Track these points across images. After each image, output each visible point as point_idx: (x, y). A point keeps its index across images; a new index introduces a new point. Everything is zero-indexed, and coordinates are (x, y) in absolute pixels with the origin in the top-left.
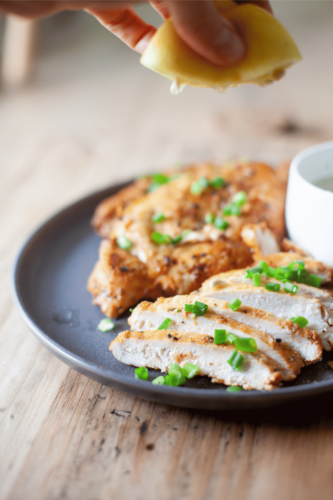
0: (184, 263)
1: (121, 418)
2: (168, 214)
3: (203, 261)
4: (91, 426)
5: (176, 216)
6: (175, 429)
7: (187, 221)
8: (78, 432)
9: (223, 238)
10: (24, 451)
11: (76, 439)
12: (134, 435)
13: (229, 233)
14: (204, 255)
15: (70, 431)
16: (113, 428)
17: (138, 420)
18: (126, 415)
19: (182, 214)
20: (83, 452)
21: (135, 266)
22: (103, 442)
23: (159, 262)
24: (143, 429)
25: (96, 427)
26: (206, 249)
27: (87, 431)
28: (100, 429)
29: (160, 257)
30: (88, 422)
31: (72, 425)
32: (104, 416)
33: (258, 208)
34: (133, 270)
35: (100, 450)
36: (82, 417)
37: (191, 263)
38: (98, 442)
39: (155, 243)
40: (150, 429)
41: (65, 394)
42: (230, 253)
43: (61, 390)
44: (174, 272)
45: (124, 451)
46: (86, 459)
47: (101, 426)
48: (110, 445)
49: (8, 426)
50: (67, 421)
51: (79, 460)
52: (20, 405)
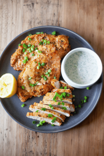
0: (38, 92)
2: (32, 77)
3: (42, 91)
4: (26, 132)
5: (34, 77)
7: (37, 78)
8: (24, 134)
9: (46, 83)
10: (15, 140)
11: (24, 136)
12: (35, 134)
13: (47, 82)
14: (42, 89)
15: (22, 134)
16: (30, 133)
19: (35, 76)
20: (26, 139)
21: (27, 94)
22: (29, 136)
23: (32, 92)
24: (36, 132)
25: (27, 132)
26: (43, 87)
27: (26, 134)
28: (28, 133)
29: (32, 91)
30: (25, 131)
33: (54, 72)
34: (27, 95)
35: (29, 138)
36: (24, 130)
37: (40, 92)
38: (28, 137)
39: (30, 86)
42: (48, 87)
44: (36, 94)
45: (34, 138)
46: (27, 141)
47: (28, 132)
48: (31, 137)
49: (10, 134)
50: (21, 131)
51: (26, 142)
52: (10, 127)
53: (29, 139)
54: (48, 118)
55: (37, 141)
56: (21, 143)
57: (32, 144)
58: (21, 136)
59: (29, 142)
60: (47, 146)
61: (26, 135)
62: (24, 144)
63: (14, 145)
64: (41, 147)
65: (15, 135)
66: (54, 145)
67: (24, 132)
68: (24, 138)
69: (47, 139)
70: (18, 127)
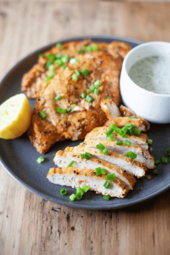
0: (74, 125)
1: (57, 213)
2: (62, 95)
3: (83, 122)
4: (45, 219)
5: (66, 95)
6: (82, 217)
7: (72, 98)
8: (40, 223)
9: (91, 108)
10: (17, 237)
11: (39, 228)
12: (65, 222)
13: (94, 105)
14: (83, 119)
15: (36, 223)
16: (54, 219)
17: (65, 213)
18: (59, 210)
19: (69, 94)
20: (44, 235)
21: (51, 129)
22: (52, 228)
23: (62, 125)
24: (68, 218)
25: (47, 219)
26: (84, 115)
27: (43, 222)
28: (49, 220)
29: (62, 122)
30: (43, 217)
31: (36, 219)
32: (49, 212)
33: (107, 87)
34: (50, 131)
35: (52, 232)
36: (39, 214)
37: (78, 124)
38: (50, 228)
39: (58, 114)
40: (71, 218)
41: (28, 200)
43: (26, 198)
44: (70, 129)
45: (62, 232)
46: (46, 239)
47: (49, 218)
48: (55, 229)
49: (7, 222)
50: (33, 217)
51: (43, 240)
52: (8, 209)
53: (50, 233)
54: (95, 177)
55: (69, 239)
56: (31, 244)
57: (57, 245)
58: (33, 227)
59: (49, 239)
60: (95, 250)
61: (44, 225)
62: (37, 245)
63: (14, 247)
64: (80, 252)
65: (19, 226)
66: (112, 247)
67: (39, 219)
68: (39, 233)
69: (95, 234)
70: (28, 207)
